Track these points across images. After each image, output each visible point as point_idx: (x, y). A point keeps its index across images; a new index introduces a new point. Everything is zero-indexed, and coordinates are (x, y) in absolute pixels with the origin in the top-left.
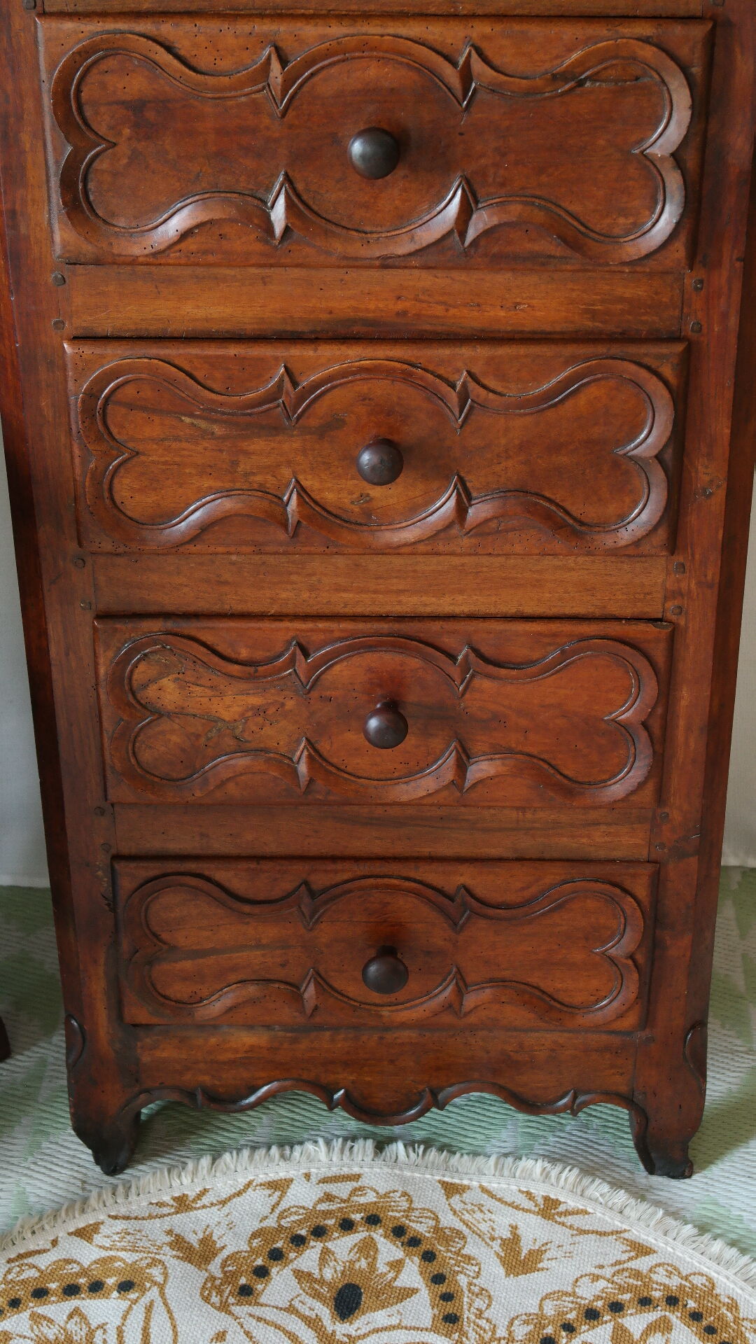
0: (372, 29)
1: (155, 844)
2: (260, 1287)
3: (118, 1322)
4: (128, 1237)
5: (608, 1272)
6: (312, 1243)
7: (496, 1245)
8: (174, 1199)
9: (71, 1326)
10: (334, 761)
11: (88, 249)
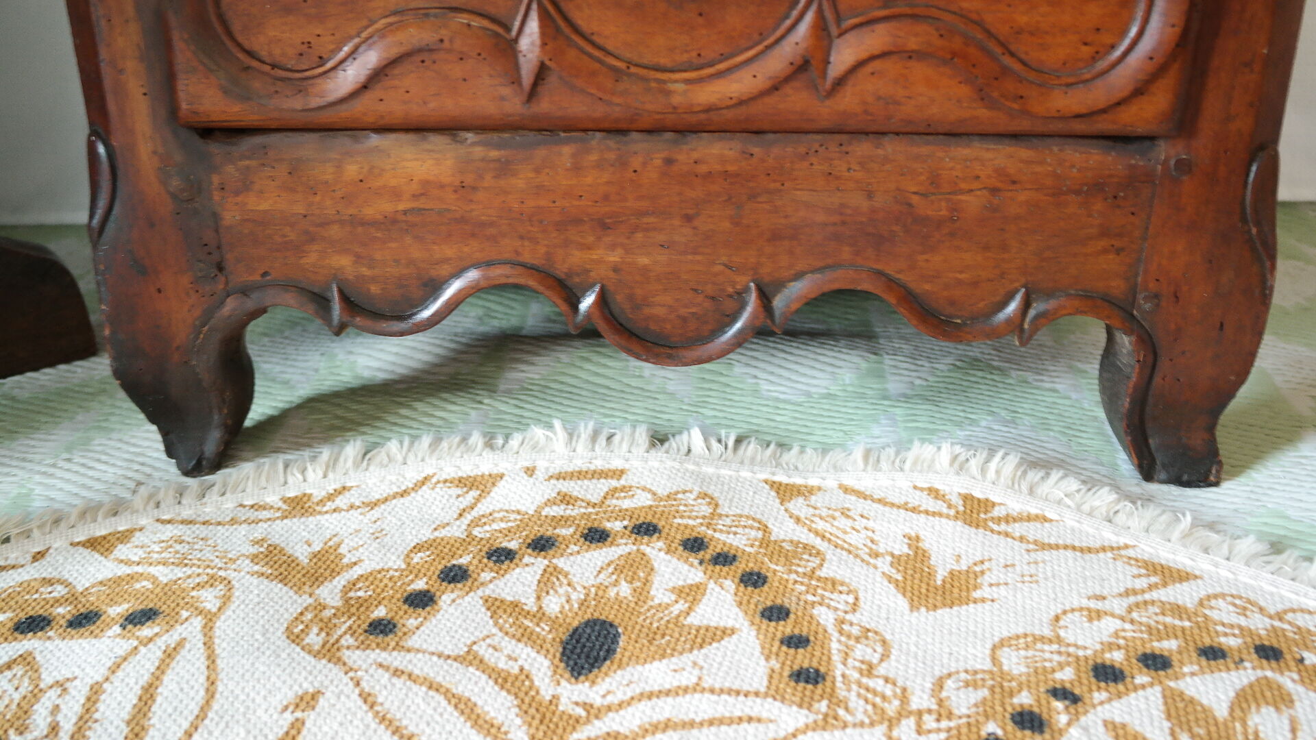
2: (412, 622)
3: (99, 676)
4: (178, 547)
5: (1119, 606)
6: (527, 559)
7: (884, 564)
8: (285, 500)
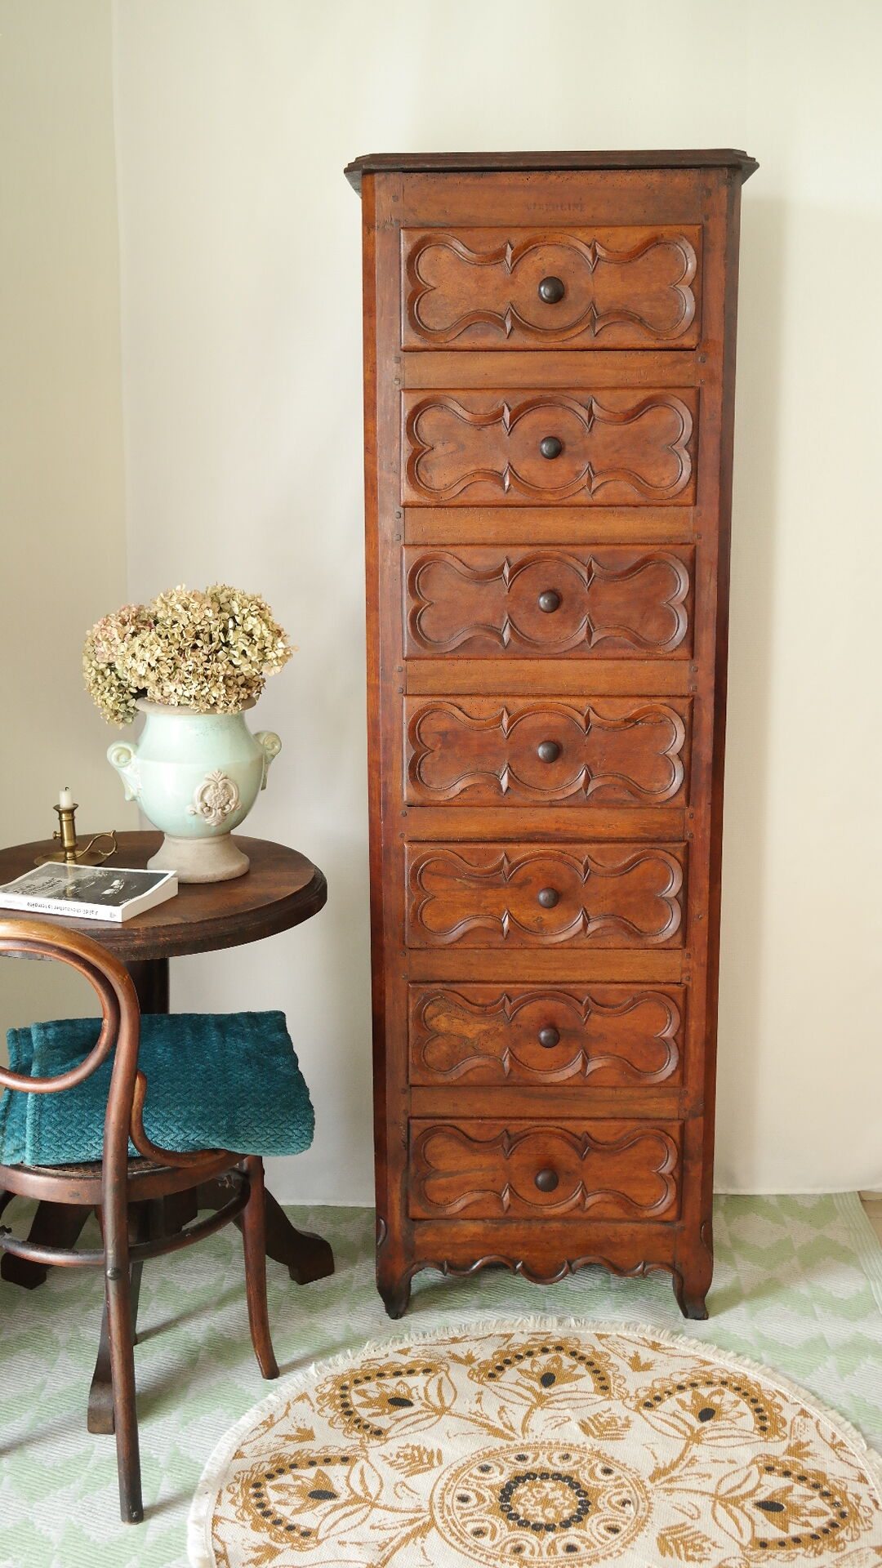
0: (548, 700)
1: (430, 1110)
2: (499, 1375)
3: (425, 1385)
5: (689, 1371)
6: (527, 1358)
7: (627, 1360)
9: (399, 1388)
10: (523, 1061)
11: (419, 798)
